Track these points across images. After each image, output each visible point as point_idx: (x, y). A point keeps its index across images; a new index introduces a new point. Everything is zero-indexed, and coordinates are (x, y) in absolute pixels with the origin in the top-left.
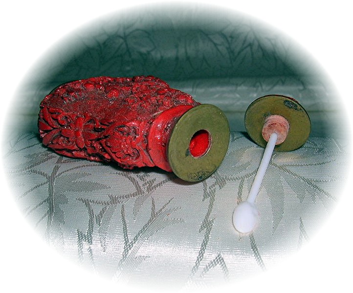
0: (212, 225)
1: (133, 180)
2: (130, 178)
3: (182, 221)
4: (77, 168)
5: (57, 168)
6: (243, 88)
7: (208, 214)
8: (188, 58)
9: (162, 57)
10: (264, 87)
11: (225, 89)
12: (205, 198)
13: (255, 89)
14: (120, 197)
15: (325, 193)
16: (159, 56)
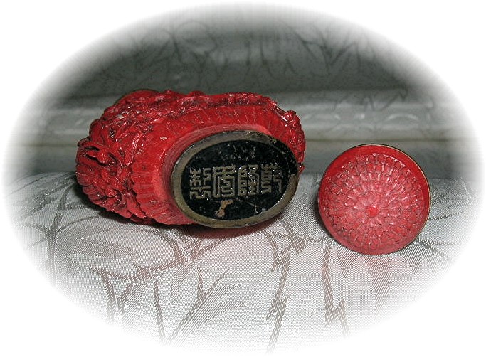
0: (285, 307)
1: (170, 241)
2: (165, 238)
3: (241, 304)
4: (88, 218)
5: (58, 218)
6: (344, 106)
7: (279, 292)
8: (265, 62)
9: (227, 60)
10: (375, 104)
11: (318, 107)
12: (274, 267)
13: (362, 107)
14: (152, 269)
15: (440, 255)
16: (221, 59)
